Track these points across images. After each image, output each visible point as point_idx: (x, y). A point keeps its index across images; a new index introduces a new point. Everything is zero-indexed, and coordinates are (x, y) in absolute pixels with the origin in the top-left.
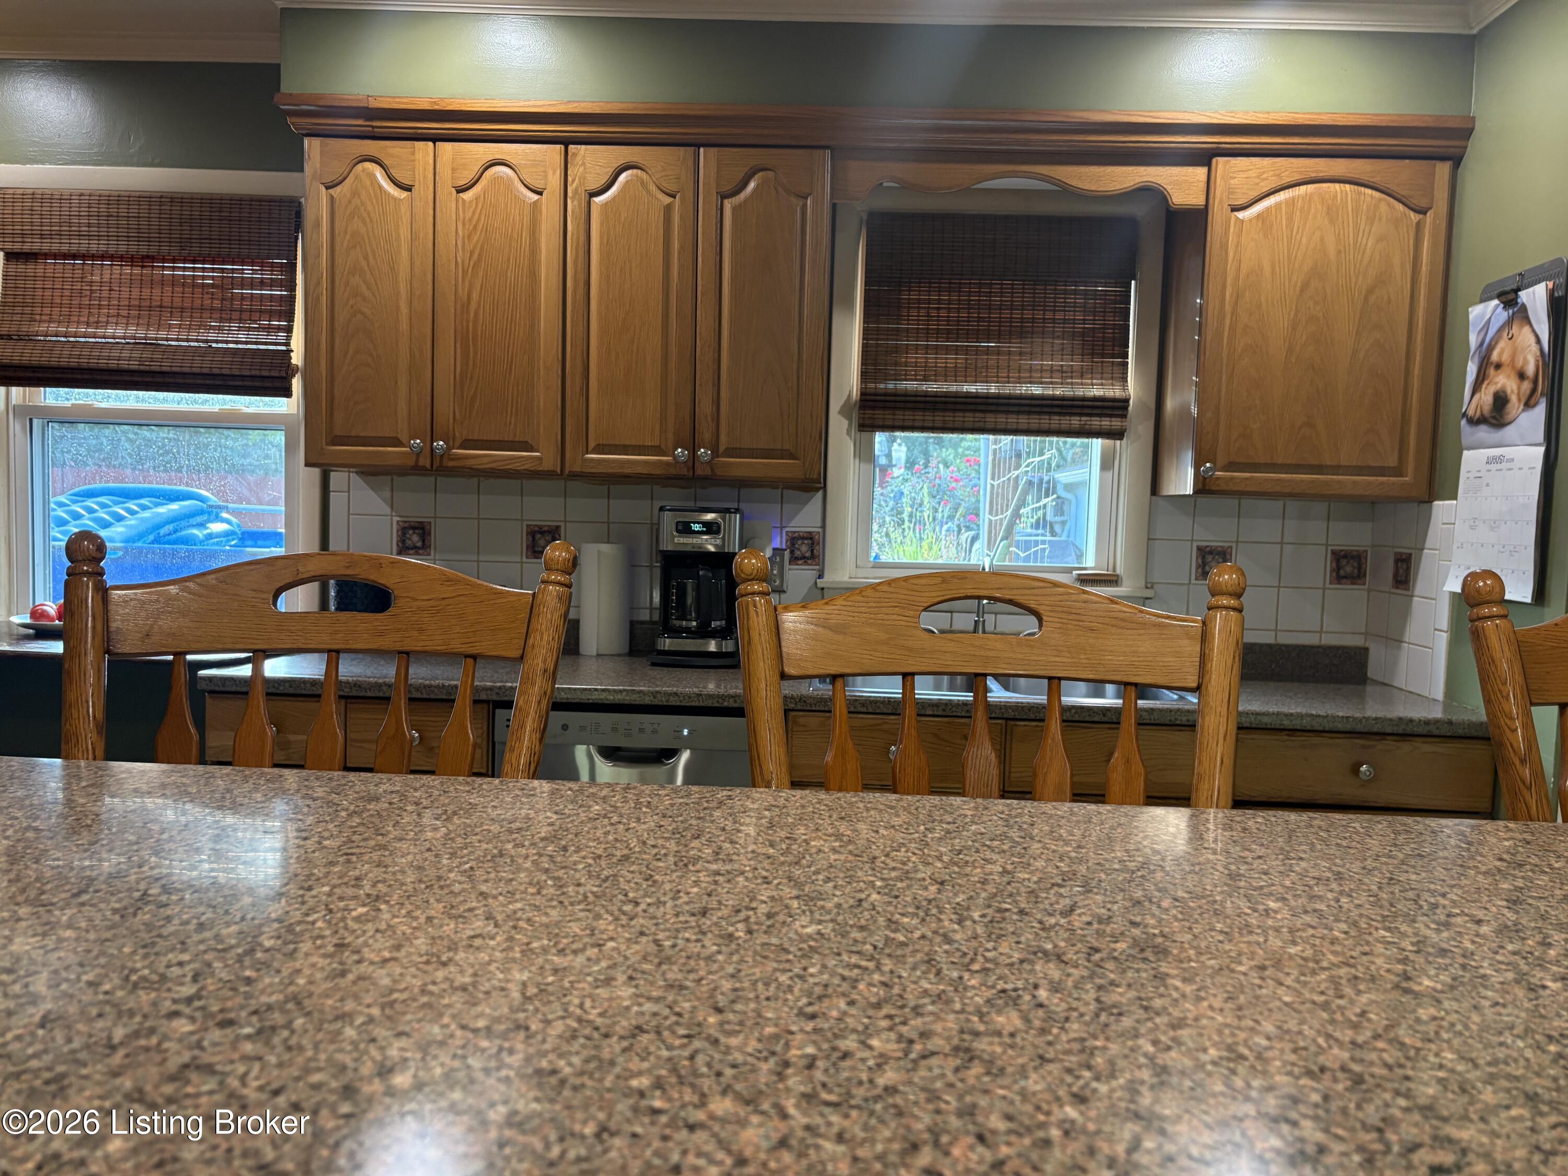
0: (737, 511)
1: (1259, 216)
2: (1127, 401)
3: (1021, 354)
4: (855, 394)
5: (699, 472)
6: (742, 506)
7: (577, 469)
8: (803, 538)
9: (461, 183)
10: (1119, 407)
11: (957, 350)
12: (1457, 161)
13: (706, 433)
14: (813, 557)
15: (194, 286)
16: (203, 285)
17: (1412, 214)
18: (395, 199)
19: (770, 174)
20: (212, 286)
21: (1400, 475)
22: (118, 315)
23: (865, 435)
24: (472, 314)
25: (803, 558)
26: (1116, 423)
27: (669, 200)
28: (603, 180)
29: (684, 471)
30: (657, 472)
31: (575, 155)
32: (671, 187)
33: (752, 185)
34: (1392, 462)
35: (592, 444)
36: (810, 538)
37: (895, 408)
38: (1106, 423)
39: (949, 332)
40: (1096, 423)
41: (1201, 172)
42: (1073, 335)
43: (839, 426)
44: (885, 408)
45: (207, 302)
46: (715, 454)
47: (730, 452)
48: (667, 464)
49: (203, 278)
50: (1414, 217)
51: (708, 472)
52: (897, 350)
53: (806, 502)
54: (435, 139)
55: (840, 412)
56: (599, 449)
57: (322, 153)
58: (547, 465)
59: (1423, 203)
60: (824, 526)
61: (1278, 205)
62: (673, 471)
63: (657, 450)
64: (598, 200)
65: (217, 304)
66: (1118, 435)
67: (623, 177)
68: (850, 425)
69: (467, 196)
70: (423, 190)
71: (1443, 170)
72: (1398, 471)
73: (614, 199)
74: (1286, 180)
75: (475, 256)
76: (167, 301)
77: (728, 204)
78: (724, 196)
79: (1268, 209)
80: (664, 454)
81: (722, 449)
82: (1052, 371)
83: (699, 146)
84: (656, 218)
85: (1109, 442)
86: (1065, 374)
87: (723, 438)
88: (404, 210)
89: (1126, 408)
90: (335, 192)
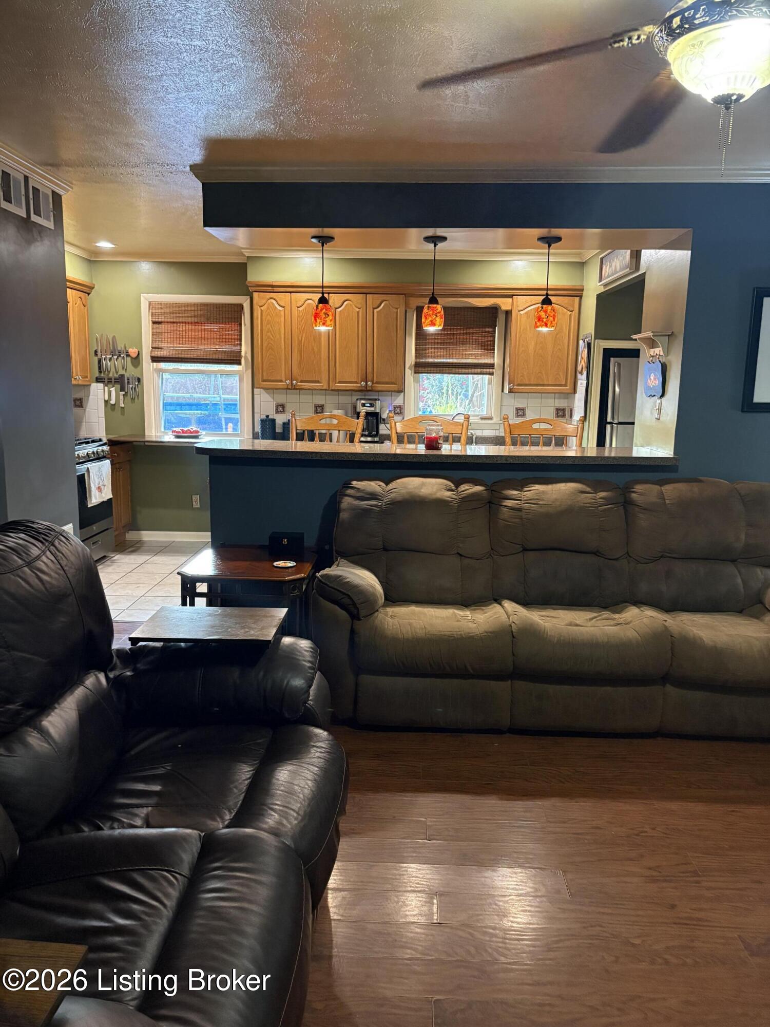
0: (379, 400)
1: (526, 313)
2: (494, 364)
3: (463, 349)
4: (413, 363)
5: (368, 389)
6: (379, 398)
7: (333, 388)
8: (398, 407)
9: (299, 305)
10: (492, 366)
11: (444, 349)
12: (581, 297)
13: (370, 377)
14: (401, 413)
15: (211, 331)
16: (214, 331)
17: (569, 312)
18: (280, 310)
19: (387, 302)
20: (217, 331)
21: (566, 386)
22: (188, 341)
23: (417, 375)
24: (303, 345)
25: (398, 413)
26: (491, 371)
27: (359, 310)
28: (340, 304)
29: (364, 389)
30: (356, 389)
31: (331, 297)
32: (359, 306)
33: (382, 305)
34: (563, 383)
35: (337, 381)
36: (400, 407)
37: (425, 367)
38: (488, 371)
39: (441, 343)
40: (485, 371)
41: (510, 299)
42: (478, 344)
43: (409, 373)
44: (422, 367)
45: (215, 336)
46: (373, 384)
47: (377, 383)
48: (359, 386)
49: (214, 329)
50: (569, 313)
51: (371, 389)
52: (425, 349)
53: (398, 396)
54: (291, 293)
55: (409, 368)
56: (340, 382)
57: (259, 297)
58: (325, 387)
59: (571, 309)
60: (404, 403)
61: (531, 310)
62: (360, 389)
63: (356, 383)
64: (339, 310)
65: (218, 336)
66: (492, 374)
67: (346, 303)
68: (412, 372)
69: (301, 309)
70: (288, 308)
71: (577, 299)
72: (565, 385)
73: (343, 309)
74: (533, 303)
75: (303, 326)
76: (203, 336)
77: (376, 311)
78: (374, 309)
79: (529, 311)
80: (358, 384)
81: (375, 381)
82: (472, 355)
83: (367, 294)
84: (355, 315)
85: (490, 376)
86: (476, 356)
87: (375, 379)
88: (282, 313)
89: (494, 366)
90: (262, 308)
